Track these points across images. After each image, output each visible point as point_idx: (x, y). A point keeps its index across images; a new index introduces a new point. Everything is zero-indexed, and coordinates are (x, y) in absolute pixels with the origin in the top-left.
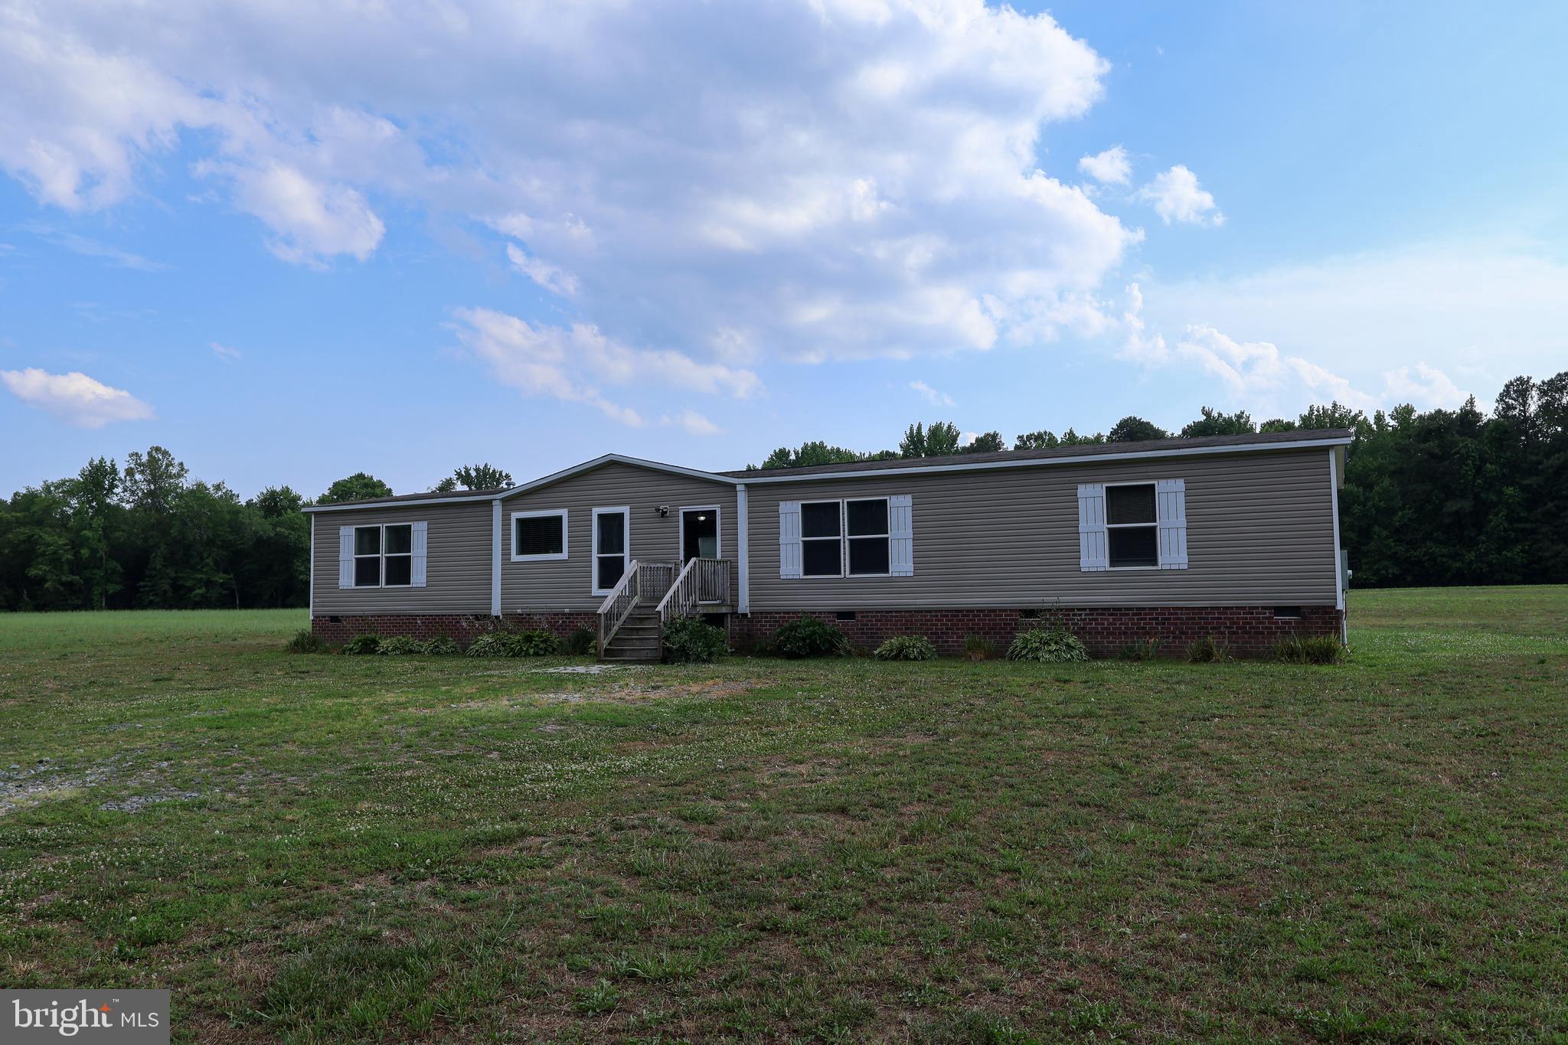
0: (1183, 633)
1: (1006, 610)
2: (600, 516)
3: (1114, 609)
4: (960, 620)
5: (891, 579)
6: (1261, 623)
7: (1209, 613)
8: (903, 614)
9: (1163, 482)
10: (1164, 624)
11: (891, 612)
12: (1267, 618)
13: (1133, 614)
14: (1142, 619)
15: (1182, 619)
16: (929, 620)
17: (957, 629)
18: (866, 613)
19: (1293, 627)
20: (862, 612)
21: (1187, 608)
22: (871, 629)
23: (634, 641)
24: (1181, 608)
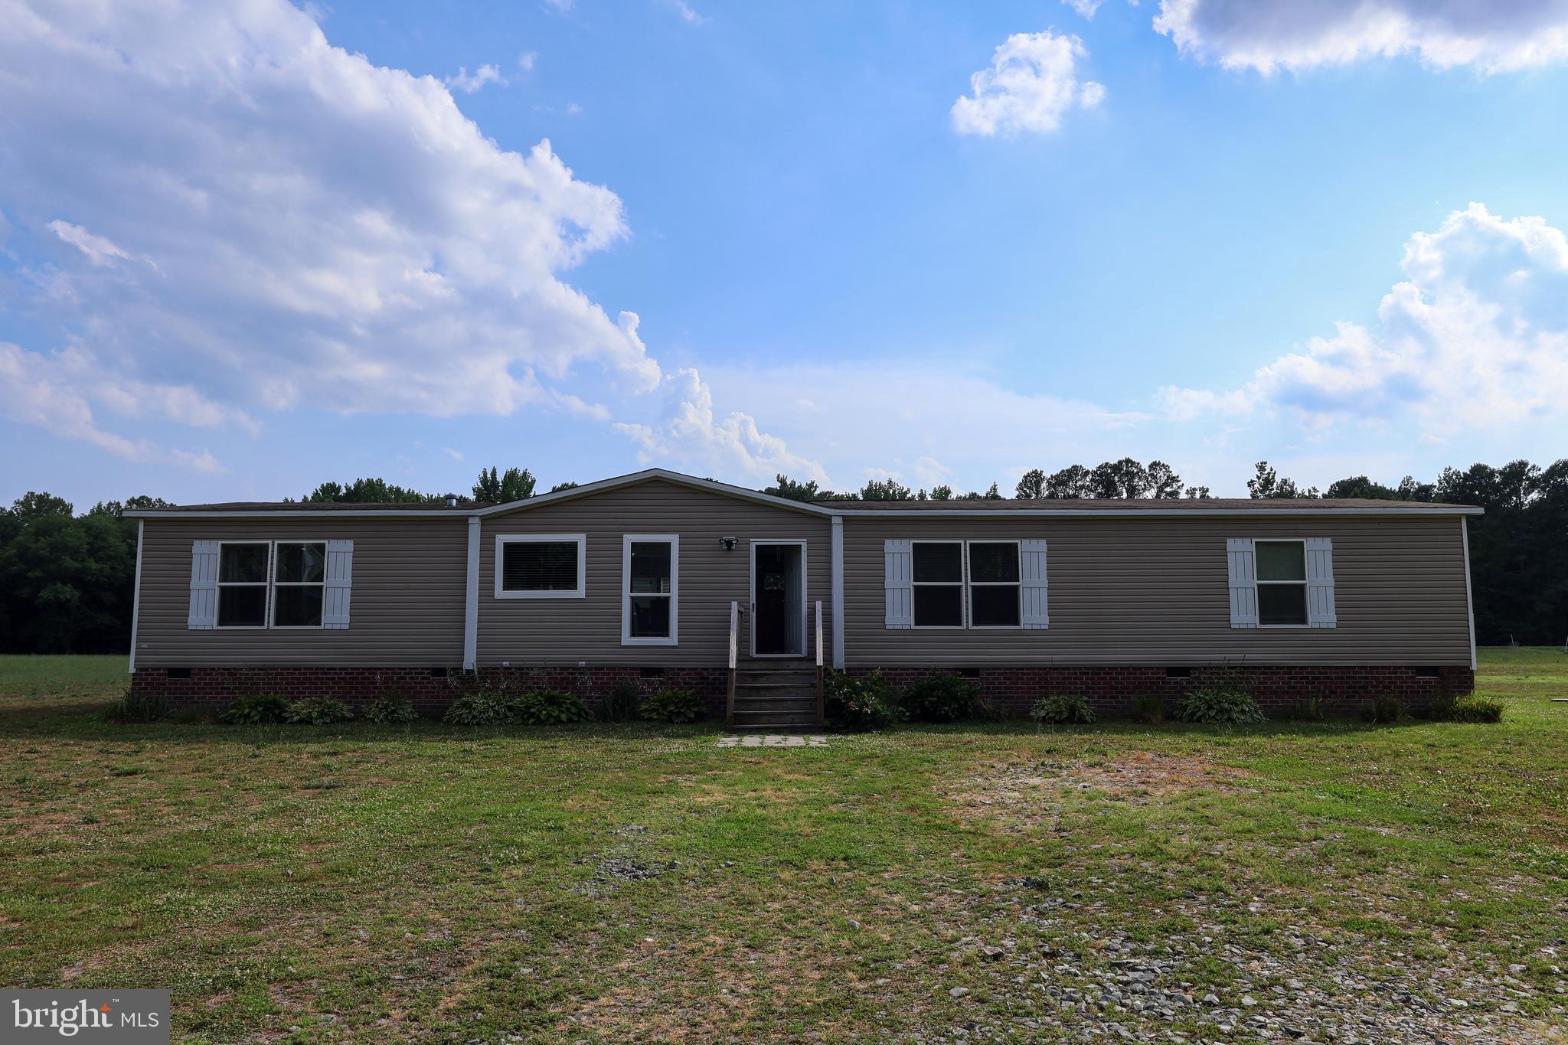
0: (1332, 692)
1: (1152, 668)
2: (635, 546)
3: (1265, 668)
4: (1102, 678)
5: (1022, 632)
6: (1405, 682)
7: (1356, 673)
8: (1036, 671)
9: (1311, 540)
10: (1314, 683)
11: (1023, 669)
12: (1410, 677)
13: (1284, 673)
14: (1292, 678)
15: (1331, 678)
16: (1066, 678)
17: (1099, 688)
18: (992, 670)
19: (1434, 687)
20: (988, 669)
21: (1336, 668)
22: (998, 688)
23: (764, 703)
24: (1331, 668)
